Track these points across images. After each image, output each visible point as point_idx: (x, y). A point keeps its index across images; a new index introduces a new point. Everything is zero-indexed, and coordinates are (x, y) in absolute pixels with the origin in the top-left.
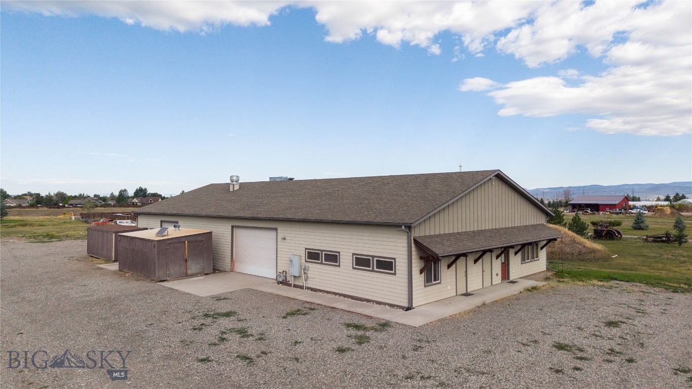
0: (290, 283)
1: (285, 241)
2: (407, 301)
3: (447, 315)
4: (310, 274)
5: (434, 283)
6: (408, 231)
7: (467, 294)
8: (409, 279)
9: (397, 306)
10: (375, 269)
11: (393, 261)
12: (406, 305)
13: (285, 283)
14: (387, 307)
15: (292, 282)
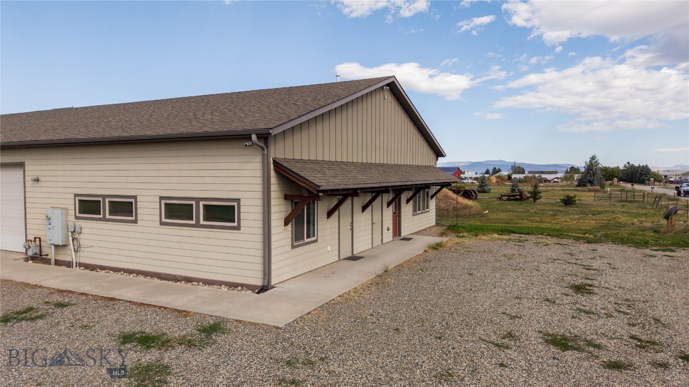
0: (49, 257)
1: (39, 184)
2: (260, 275)
3: (335, 296)
4: (84, 240)
5: (306, 240)
6: (263, 145)
7: (354, 258)
8: (264, 235)
9: (242, 285)
10: (202, 222)
11: (235, 204)
12: (259, 282)
13: (39, 258)
14: (224, 289)
15: (52, 255)
